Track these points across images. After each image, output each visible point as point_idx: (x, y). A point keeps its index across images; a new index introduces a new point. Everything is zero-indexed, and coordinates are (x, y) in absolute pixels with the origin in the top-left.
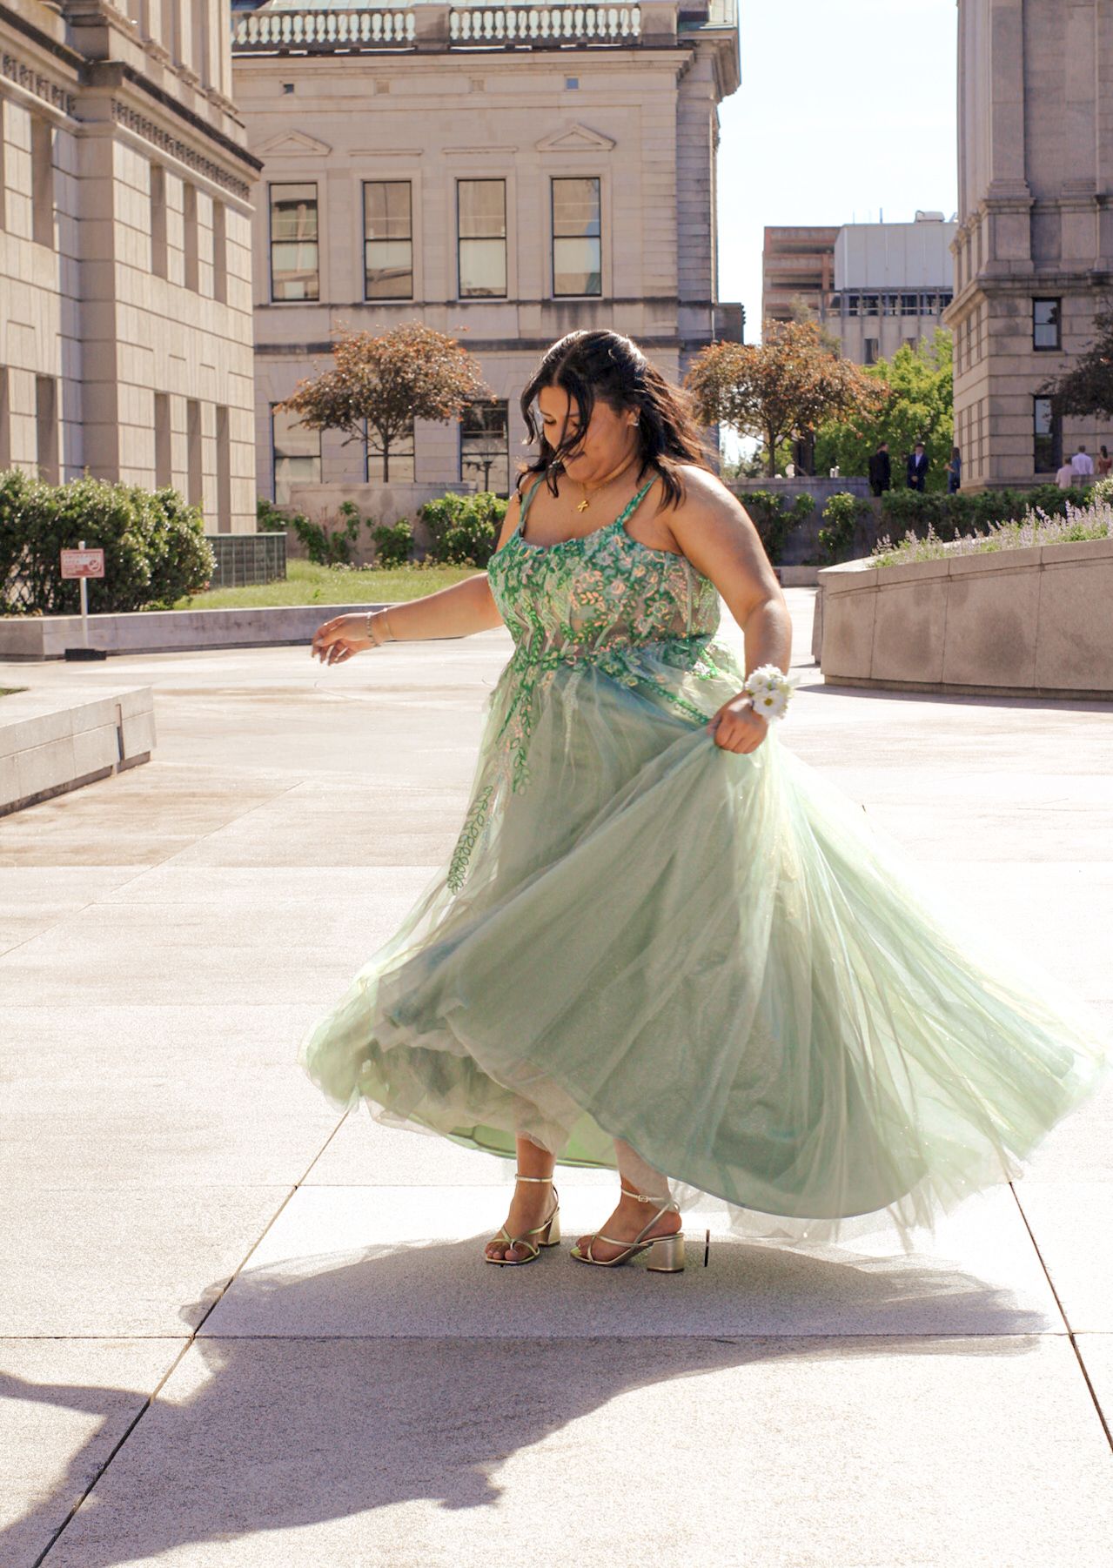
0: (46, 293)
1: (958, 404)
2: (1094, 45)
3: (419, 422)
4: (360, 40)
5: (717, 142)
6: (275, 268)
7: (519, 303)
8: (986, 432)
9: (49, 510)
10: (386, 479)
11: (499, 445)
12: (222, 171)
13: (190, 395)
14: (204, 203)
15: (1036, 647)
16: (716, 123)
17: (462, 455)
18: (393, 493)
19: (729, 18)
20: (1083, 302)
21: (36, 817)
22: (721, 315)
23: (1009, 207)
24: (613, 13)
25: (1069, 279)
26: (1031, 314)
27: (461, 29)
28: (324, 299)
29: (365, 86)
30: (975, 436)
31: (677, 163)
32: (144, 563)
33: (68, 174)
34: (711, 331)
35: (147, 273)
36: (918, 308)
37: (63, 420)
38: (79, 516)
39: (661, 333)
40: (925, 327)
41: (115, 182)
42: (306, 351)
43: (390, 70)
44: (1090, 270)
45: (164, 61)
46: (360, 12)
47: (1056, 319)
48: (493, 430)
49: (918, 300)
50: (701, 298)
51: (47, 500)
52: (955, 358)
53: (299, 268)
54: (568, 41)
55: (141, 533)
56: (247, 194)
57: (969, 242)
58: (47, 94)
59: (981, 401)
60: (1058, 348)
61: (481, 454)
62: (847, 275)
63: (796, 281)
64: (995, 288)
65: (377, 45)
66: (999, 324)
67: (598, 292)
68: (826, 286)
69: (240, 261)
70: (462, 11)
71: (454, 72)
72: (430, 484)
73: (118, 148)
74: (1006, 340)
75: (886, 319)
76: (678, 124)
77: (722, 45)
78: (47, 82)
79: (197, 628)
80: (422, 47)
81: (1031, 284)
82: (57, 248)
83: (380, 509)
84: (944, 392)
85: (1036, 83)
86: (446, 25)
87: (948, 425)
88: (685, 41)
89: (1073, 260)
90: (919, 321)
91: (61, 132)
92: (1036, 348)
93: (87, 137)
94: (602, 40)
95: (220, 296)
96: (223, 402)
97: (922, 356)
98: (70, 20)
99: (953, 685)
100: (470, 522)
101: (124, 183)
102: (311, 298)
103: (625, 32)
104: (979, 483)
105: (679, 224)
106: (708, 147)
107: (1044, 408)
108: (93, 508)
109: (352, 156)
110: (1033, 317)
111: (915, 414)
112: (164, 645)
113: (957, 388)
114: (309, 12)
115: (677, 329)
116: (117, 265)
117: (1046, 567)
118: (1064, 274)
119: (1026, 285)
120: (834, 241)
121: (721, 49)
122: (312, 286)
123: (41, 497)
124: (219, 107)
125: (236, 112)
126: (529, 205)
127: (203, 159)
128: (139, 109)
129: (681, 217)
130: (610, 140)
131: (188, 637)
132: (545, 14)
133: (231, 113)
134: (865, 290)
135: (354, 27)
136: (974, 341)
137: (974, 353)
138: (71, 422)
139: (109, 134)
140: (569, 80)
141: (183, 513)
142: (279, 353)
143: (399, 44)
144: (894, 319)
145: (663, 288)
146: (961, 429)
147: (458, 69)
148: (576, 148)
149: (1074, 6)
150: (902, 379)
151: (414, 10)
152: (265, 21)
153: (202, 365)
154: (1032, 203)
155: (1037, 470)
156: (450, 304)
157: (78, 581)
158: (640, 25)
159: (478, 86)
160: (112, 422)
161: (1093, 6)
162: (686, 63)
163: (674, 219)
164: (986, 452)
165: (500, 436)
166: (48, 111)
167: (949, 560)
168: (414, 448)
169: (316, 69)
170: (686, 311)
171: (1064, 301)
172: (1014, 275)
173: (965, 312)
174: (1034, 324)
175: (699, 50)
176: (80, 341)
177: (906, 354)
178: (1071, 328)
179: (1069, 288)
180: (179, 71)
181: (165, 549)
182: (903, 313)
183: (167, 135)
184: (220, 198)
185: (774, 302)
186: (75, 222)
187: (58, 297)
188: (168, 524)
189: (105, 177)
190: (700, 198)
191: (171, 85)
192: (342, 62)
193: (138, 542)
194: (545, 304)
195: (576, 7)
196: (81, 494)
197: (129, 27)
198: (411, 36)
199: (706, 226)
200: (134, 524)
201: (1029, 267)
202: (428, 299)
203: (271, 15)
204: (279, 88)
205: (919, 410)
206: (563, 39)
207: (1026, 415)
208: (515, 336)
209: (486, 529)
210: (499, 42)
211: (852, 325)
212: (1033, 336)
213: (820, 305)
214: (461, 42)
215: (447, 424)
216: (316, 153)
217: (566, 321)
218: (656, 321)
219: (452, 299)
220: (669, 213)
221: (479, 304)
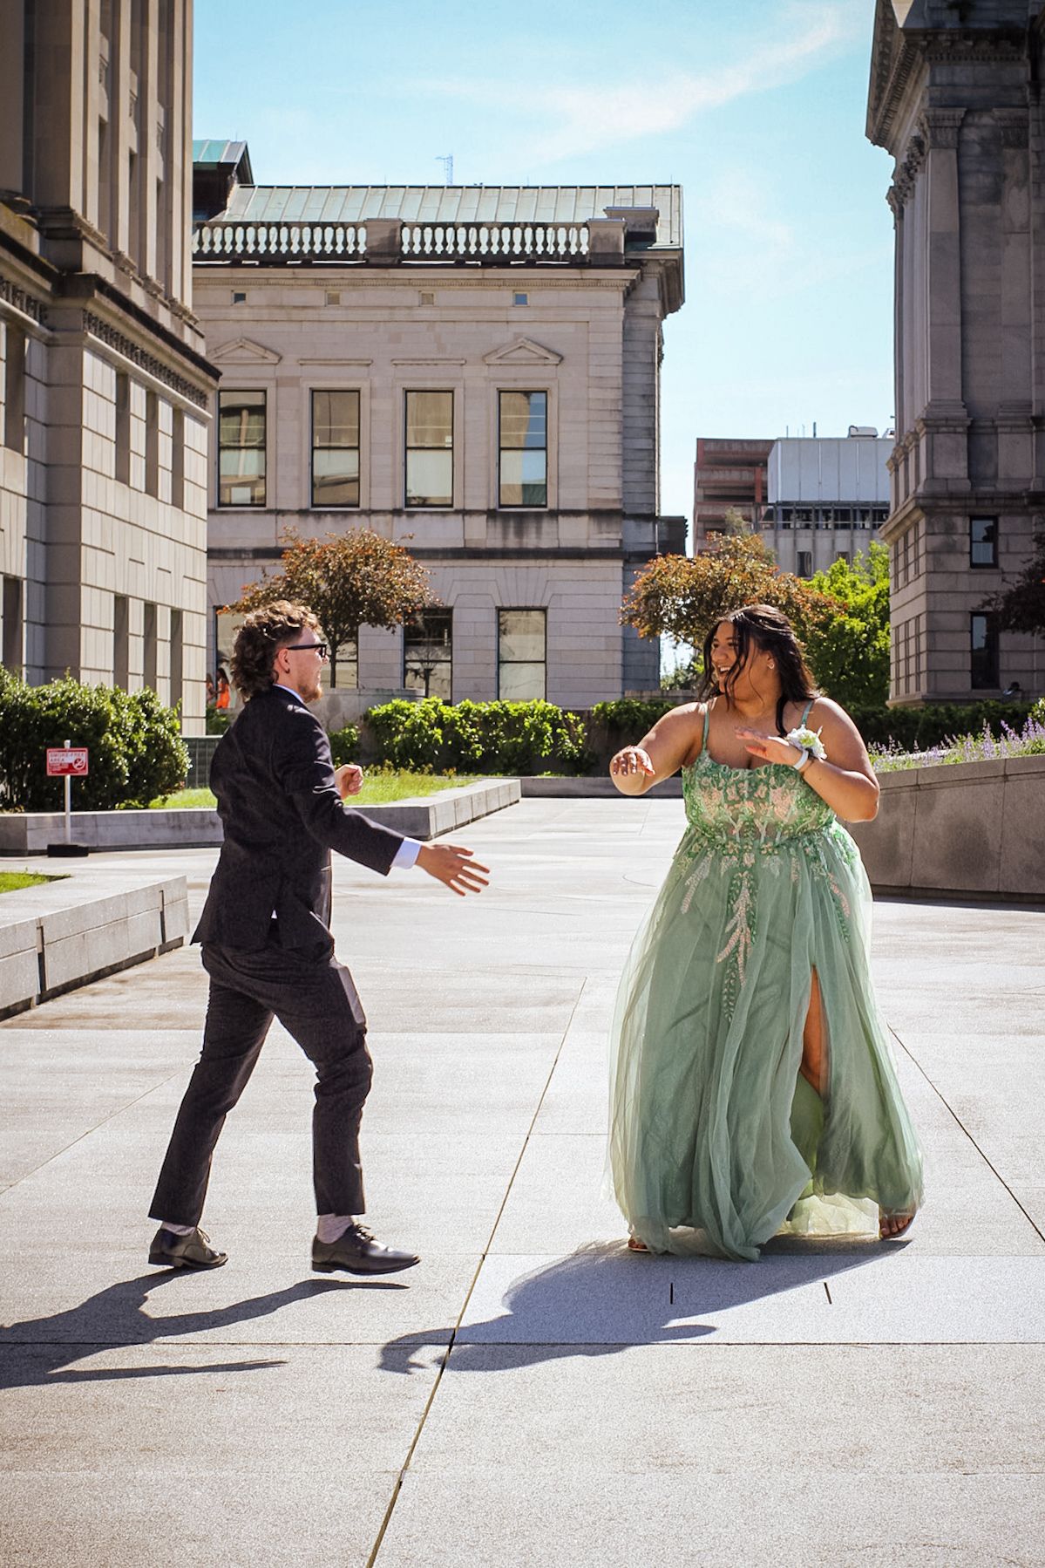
0: (16, 496)
1: (895, 619)
2: (1030, 270)
3: (364, 628)
4: (311, 251)
5: (661, 358)
6: (222, 473)
7: (465, 513)
8: (923, 647)
9: (32, 709)
10: (333, 684)
11: (440, 653)
12: (182, 380)
13: (147, 598)
14: (165, 412)
15: (1000, 854)
16: (661, 341)
17: (406, 662)
18: (341, 698)
19: (676, 240)
20: (1019, 520)
21: (106, 990)
22: (665, 528)
23: (946, 426)
24: (562, 231)
25: (1005, 498)
26: (968, 531)
27: (412, 244)
28: (270, 505)
29: (316, 296)
30: (912, 651)
31: (623, 378)
32: (123, 762)
33: (39, 381)
34: (655, 543)
35: (110, 478)
36: (851, 522)
37: (26, 621)
38: (61, 715)
39: (605, 545)
40: (858, 541)
41: (85, 390)
42: (251, 556)
43: (341, 282)
44: (1026, 490)
45: (131, 272)
46: (313, 225)
47: (992, 536)
48: (434, 637)
49: (851, 513)
50: (645, 511)
51: (29, 699)
52: (891, 571)
53: (240, 474)
54: (517, 257)
55: (120, 733)
56: (205, 403)
57: (906, 460)
58: (21, 304)
59: (918, 617)
60: (995, 565)
61: (422, 661)
62: (782, 486)
63: (727, 492)
64: (934, 505)
65: (329, 257)
66: (937, 541)
67: (544, 503)
68: (758, 498)
69: (197, 468)
70: (412, 226)
71: (405, 285)
72: (377, 690)
73: (88, 358)
74: (944, 557)
75: (819, 533)
76: (624, 340)
77: (669, 264)
78: (21, 292)
79: (173, 827)
80: (373, 261)
81: (968, 502)
82: (26, 454)
83: (327, 714)
84: (880, 607)
85: (972, 307)
86: (398, 238)
87: (884, 641)
88: (632, 260)
89: (1009, 480)
90: (852, 535)
91: (34, 341)
92: (973, 565)
93: (58, 345)
94: (551, 258)
95: (178, 501)
96: (178, 606)
97: (857, 569)
98: (45, 233)
99: (922, 888)
100: (417, 728)
101: (92, 391)
102: (258, 504)
103: (573, 250)
104: (916, 698)
105: (624, 438)
106: (653, 363)
107: (980, 624)
108: (75, 708)
109: (301, 365)
110: (970, 534)
111: (852, 629)
112: (142, 843)
113: (894, 602)
114: (263, 224)
115: (621, 541)
116: (84, 471)
117: (1010, 778)
118: (1001, 493)
119: (963, 503)
120: (767, 454)
121: (667, 269)
122: (259, 491)
123: (23, 697)
124: (181, 317)
125: (196, 322)
126: (477, 416)
127: (165, 368)
128: (108, 319)
129: (625, 432)
130: (558, 355)
131: (165, 835)
132: (495, 231)
133: (191, 323)
134: (798, 503)
135: (306, 239)
136: (911, 558)
137: (912, 569)
138: (35, 623)
139: (80, 345)
140: (517, 295)
141: (161, 715)
142: (225, 558)
143: (350, 257)
144: (826, 533)
145: (607, 500)
146: (897, 644)
147: (409, 283)
148: (524, 362)
149: (1011, 233)
150: (839, 593)
151: (365, 224)
152: (218, 231)
153: (159, 569)
154: (969, 423)
155: (974, 686)
156: (396, 512)
157: (63, 778)
158: (588, 244)
159: (427, 300)
160: (75, 624)
161: (1029, 233)
162: (633, 282)
163: (619, 433)
164: (923, 667)
165: (441, 643)
166: (23, 320)
167: (917, 770)
168: (357, 653)
169: (268, 279)
170: (631, 524)
171: (1001, 520)
172: (952, 493)
173: (902, 528)
174: (971, 542)
175: (645, 269)
176: (45, 543)
177: (842, 568)
178: (1008, 546)
179: (1006, 506)
180: (145, 282)
181: (143, 748)
182: (836, 527)
183: (133, 345)
184: (180, 406)
185: (705, 513)
186: (44, 428)
187: (25, 500)
188: (146, 725)
189: (77, 386)
190: (646, 413)
191: (137, 296)
192: (294, 273)
193: (117, 742)
194: (491, 514)
195: (526, 225)
196: (63, 694)
197: (101, 241)
198: (362, 249)
199: (651, 441)
200: (114, 724)
201: (966, 486)
202: (374, 507)
203: (224, 226)
204: (230, 297)
205: (857, 624)
206: (512, 255)
207: (962, 631)
208: (461, 545)
209: (433, 735)
210: (448, 257)
211: (785, 540)
212: (970, 553)
213: (753, 518)
214: (411, 256)
215: (393, 632)
216: (266, 361)
217: (511, 531)
218: (601, 533)
219: (398, 507)
220: (615, 428)
221: (425, 513)
